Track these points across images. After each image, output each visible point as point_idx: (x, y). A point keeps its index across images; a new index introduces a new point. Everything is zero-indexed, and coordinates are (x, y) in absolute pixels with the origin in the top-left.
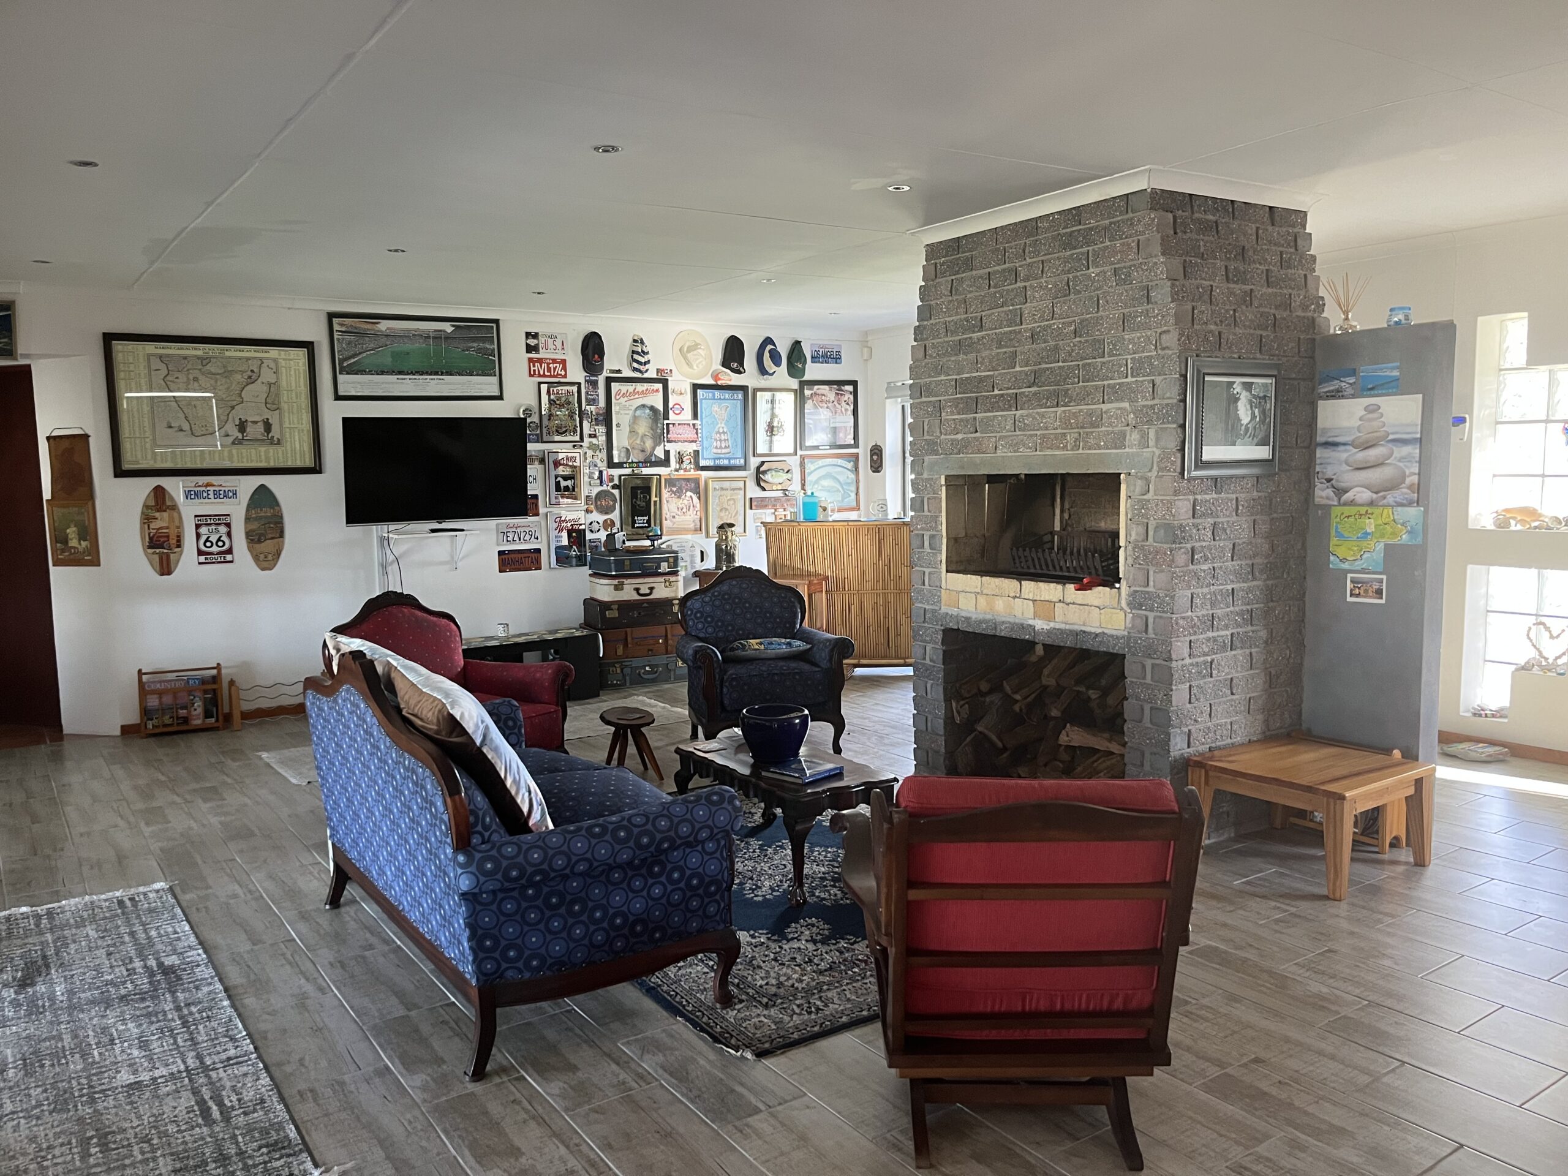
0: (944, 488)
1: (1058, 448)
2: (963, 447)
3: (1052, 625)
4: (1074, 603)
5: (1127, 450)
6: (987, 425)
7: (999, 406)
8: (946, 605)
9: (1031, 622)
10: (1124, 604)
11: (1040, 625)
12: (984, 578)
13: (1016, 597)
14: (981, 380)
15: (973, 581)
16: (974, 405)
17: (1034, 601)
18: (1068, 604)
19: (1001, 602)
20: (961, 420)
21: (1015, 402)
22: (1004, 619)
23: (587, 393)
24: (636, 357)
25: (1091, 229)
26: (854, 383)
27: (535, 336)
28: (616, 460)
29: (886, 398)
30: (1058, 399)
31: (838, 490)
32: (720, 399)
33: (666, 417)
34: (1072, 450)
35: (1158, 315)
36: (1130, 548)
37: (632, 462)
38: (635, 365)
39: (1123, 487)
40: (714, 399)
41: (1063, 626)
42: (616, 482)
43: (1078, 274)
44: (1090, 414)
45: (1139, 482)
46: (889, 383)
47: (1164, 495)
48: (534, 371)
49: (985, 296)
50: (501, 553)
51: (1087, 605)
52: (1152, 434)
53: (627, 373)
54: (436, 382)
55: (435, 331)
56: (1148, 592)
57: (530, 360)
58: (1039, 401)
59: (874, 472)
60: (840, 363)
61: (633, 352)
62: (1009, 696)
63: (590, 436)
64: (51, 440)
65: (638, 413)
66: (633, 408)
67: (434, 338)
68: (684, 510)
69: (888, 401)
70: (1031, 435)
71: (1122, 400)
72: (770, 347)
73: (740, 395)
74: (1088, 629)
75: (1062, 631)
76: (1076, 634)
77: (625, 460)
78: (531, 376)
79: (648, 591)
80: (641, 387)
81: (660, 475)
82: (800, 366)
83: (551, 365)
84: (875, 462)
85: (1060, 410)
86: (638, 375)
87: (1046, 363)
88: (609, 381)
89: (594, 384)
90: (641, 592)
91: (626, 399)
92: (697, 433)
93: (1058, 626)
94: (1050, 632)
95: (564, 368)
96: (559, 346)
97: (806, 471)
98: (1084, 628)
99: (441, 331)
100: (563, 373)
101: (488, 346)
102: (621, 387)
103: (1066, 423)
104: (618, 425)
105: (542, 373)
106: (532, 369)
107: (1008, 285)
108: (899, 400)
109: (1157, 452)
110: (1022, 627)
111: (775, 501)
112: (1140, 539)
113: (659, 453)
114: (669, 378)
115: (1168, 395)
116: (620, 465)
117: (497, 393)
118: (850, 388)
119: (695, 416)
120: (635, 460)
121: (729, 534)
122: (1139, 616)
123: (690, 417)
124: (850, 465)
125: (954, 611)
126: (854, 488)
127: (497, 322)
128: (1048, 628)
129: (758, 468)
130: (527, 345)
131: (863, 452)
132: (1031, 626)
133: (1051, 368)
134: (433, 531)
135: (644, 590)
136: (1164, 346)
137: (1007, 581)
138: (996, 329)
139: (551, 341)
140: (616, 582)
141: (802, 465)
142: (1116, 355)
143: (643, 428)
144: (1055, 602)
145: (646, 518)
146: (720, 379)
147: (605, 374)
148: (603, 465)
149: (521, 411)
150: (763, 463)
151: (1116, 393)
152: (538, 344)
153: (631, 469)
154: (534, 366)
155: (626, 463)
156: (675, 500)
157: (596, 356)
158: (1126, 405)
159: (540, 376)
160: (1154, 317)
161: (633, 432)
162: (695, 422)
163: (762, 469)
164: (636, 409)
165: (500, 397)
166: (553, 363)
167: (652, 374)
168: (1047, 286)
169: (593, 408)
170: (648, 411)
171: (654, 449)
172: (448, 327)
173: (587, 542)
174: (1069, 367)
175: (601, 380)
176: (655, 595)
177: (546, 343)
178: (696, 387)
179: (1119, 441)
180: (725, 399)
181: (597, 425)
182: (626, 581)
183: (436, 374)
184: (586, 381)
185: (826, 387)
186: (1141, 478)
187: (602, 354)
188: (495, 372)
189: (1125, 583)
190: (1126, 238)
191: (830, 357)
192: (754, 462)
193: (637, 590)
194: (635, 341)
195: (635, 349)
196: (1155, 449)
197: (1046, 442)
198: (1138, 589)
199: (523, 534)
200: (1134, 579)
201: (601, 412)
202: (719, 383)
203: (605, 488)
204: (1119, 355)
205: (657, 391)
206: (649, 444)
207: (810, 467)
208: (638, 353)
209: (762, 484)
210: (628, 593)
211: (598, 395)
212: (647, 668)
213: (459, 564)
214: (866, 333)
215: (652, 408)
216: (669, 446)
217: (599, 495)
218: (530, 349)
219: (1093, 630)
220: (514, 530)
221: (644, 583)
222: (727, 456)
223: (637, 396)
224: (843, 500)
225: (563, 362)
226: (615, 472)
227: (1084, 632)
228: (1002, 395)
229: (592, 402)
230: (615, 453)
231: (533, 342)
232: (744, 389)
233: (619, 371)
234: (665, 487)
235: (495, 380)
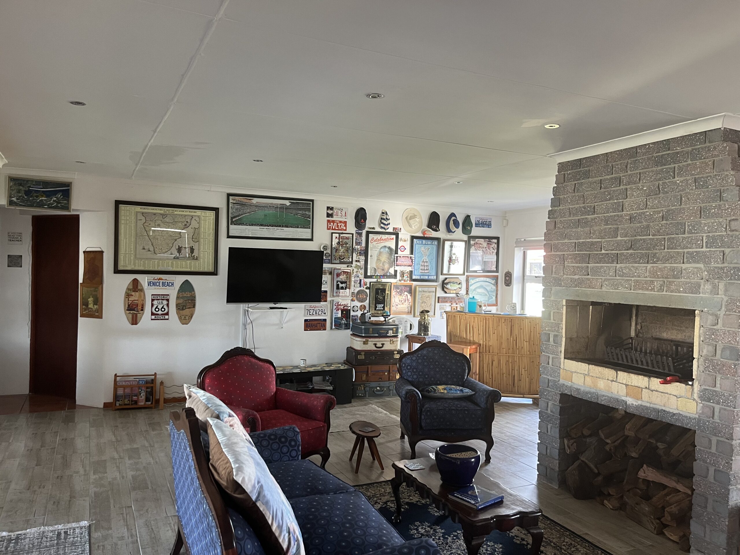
0: (565, 307)
1: (647, 289)
2: (579, 283)
3: (640, 402)
4: (657, 391)
5: (701, 295)
6: (596, 272)
7: (605, 260)
8: (563, 379)
9: (624, 398)
10: (696, 396)
11: (630, 401)
12: (591, 366)
13: (613, 381)
14: (592, 244)
15: (583, 367)
16: (587, 259)
17: (627, 385)
18: (652, 391)
19: (602, 382)
20: (578, 267)
21: (616, 259)
22: (604, 393)
23: (356, 239)
24: (383, 221)
25: (678, 153)
26: (498, 238)
27: (332, 209)
28: (369, 274)
29: (515, 247)
30: (648, 259)
31: (486, 295)
32: (425, 244)
33: (396, 253)
34: (658, 291)
35: (728, 208)
36: (701, 359)
37: (377, 276)
38: (382, 225)
39: (697, 319)
40: (422, 244)
41: (648, 405)
42: (368, 285)
43: (667, 181)
44: (673, 270)
45: (710, 317)
46: (517, 239)
47: (731, 328)
48: (330, 227)
49: (597, 194)
50: (306, 321)
51: (667, 393)
52: (721, 286)
53: (378, 229)
54: (279, 230)
55: (281, 204)
56: (715, 391)
57: (328, 221)
58: (633, 258)
59: (506, 286)
60: (491, 227)
61: (382, 219)
62: (603, 440)
63: (356, 261)
64: (85, 253)
65: (382, 250)
66: (380, 247)
67: (280, 208)
68: (403, 302)
69: (516, 248)
70: (628, 280)
71: (698, 262)
72: (453, 218)
73: (436, 243)
74: (667, 409)
75: (647, 408)
76: (658, 411)
77: (373, 274)
78: (328, 229)
79: (381, 346)
80: (384, 237)
81: (391, 283)
82: (469, 228)
83: (339, 224)
84: (507, 281)
85: (649, 266)
86: (383, 230)
87: (640, 236)
88: (368, 233)
89: (360, 234)
90: (377, 346)
91: (376, 242)
92: (412, 262)
93: (644, 404)
94: (638, 407)
95: (346, 226)
96: (344, 214)
97: (470, 284)
98: (664, 408)
99: (284, 204)
100: (345, 228)
101: (307, 213)
102: (374, 237)
103: (654, 274)
104: (371, 256)
105: (334, 228)
106: (329, 225)
107: (614, 187)
108: (522, 248)
109: (726, 299)
110: (617, 400)
111: (452, 299)
112: (710, 355)
113: (392, 271)
114: (399, 233)
115: (735, 261)
116: (371, 277)
117: (310, 237)
118: (495, 241)
119: (412, 253)
120: (379, 275)
121: (426, 316)
122: (707, 406)
123: (409, 253)
124: (493, 282)
125: (569, 384)
126: (495, 294)
127: (312, 201)
128: (637, 404)
129: (443, 281)
130: (327, 213)
131: (501, 275)
132: (623, 401)
133: (644, 239)
134: (271, 308)
135: (379, 345)
136: (733, 229)
137: (607, 369)
138: (604, 213)
139: (339, 211)
140: (364, 340)
141: (467, 281)
142: (694, 233)
143: (384, 257)
144: (642, 388)
145: (382, 305)
146: (426, 234)
147: (367, 229)
148: (362, 277)
149: (322, 247)
150: (446, 279)
151: (694, 258)
152: (333, 213)
153: (376, 279)
154: (330, 224)
155: (374, 276)
156: (398, 296)
157: (362, 220)
158: (701, 266)
159: (333, 229)
160: (725, 210)
161: (378, 260)
162: (411, 256)
163: (445, 282)
164: (381, 248)
165: (312, 240)
166: (340, 223)
167: (390, 230)
168: (642, 189)
169: (359, 247)
170: (387, 249)
171: (389, 269)
172: (287, 203)
173: (351, 317)
174: (657, 239)
175: (364, 233)
176: (385, 348)
177: (337, 213)
178: (413, 238)
179: (695, 289)
180: (428, 244)
181: (360, 255)
182: (369, 340)
183: (280, 226)
184: (356, 233)
185: (483, 240)
186: (712, 314)
187: (365, 219)
188: (310, 227)
189: (697, 383)
190: (704, 159)
191: (486, 224)
192: (441, 278)
193: (375, 344)
194: (383, 213)
195: (383, 217)
196: (723, 296)
197: (638, 285)
198: (708, 388)
199: (318, 311)
200: (705, 381)
201: (363, 249)
202: (425, 236)
203: (362, 288)
204: (697, 233)
205: (393, 239)
206: (386, 266)
207: (471, 281)
208: (384, 219)
209: (445, 290)
210: (370, 346)
211: (362, 240)
212: (378, 388)
213: (284, 325)
214: (506, 212)
215: (390, 248)
216: (397, 268)
217: (359, 292)
218: (328, 215)
219: (671, 411)
220: (313, 309)
221: (379, 342)
222: (427, 274)
223: (382, 241)
224: (488, 300)
225: (345, 223)
226: (368, 281)
227: (664, 411)
228: (607, 254)
229: (358, 244)
230: (369, 271)
231: (330, 212)
232: (438, 239)
233: (374, 228)
234: (394, 290)
235: (309, 230)
